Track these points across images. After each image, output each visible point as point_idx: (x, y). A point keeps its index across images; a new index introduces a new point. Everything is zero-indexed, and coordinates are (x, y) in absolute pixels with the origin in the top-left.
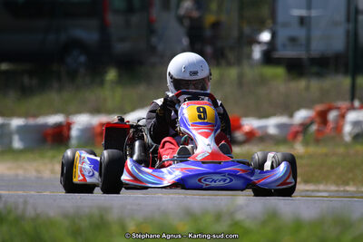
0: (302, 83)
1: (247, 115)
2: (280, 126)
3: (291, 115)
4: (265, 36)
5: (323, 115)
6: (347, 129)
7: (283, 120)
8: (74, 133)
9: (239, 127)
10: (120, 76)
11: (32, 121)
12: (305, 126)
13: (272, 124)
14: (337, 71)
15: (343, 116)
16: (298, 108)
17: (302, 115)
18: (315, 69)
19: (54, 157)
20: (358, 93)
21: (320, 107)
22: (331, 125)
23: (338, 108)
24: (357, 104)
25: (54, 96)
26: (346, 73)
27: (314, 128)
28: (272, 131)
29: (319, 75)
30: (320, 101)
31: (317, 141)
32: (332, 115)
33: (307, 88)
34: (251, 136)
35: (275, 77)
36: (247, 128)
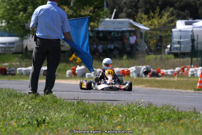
0: (178, 60)
1: (162, 69)
2: (171, 72)
3: (174, 69)
4: (169, 46)
5: (183, 69)
6: (190, 73)
7: (172, 70)
9: (160, 72)
10: (127, 57)
12: (178, 72)
13: (169, 71)
14: (188, 57)
15: (189, 70)
16: (176, 67)
17: (177, 69)
18: (182, 56)
20: (193, 63)
21: (182, 67)
22: (185, 72)
23: (187, 67)
24: (192, 66)
26: (190, 57)
27: (180, 72)
28: (169, 73)
29: (182, 57)
30: (183, 66)
31: (181, 76)
32: (186, 69)
33: (180, 61)
34: (163, 75)
35: (171, 58)
36: (162, 72)
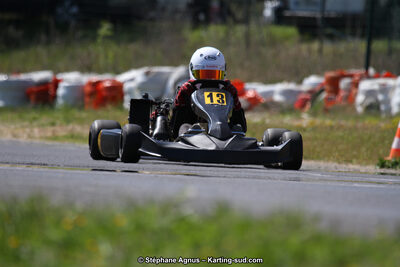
0: (315, 45)
1: (250, 80)
2: (285, 93)
3: (300, 82)
5: (334, 84)
6: (360, 98)
7: (292, 86)
8: (61, 91)
9: (243, 93)
10: (114, 30)
11: (14, 78)
12: (314, 94)
13: (277, 91)
14: (353, 35)
15: (356, 85)
16: (308, 75)
17: (312, 81)
18: (329, 31)
19: (35, 119)
20: (372, 61)
21: (331, 74)
22: (342, 94)
23: (351, 76)
24: (372, 71)
25: (41, 51)
26: (362, 36)
27: (324, 95)
28: (278, 98)
29: (331, 37)
30: (333, 69)
31: (326, 111)
32: (344, 83)
33: (320, 51)
34: (254, 102)
35: (287, 38)
36: (250, 94)
